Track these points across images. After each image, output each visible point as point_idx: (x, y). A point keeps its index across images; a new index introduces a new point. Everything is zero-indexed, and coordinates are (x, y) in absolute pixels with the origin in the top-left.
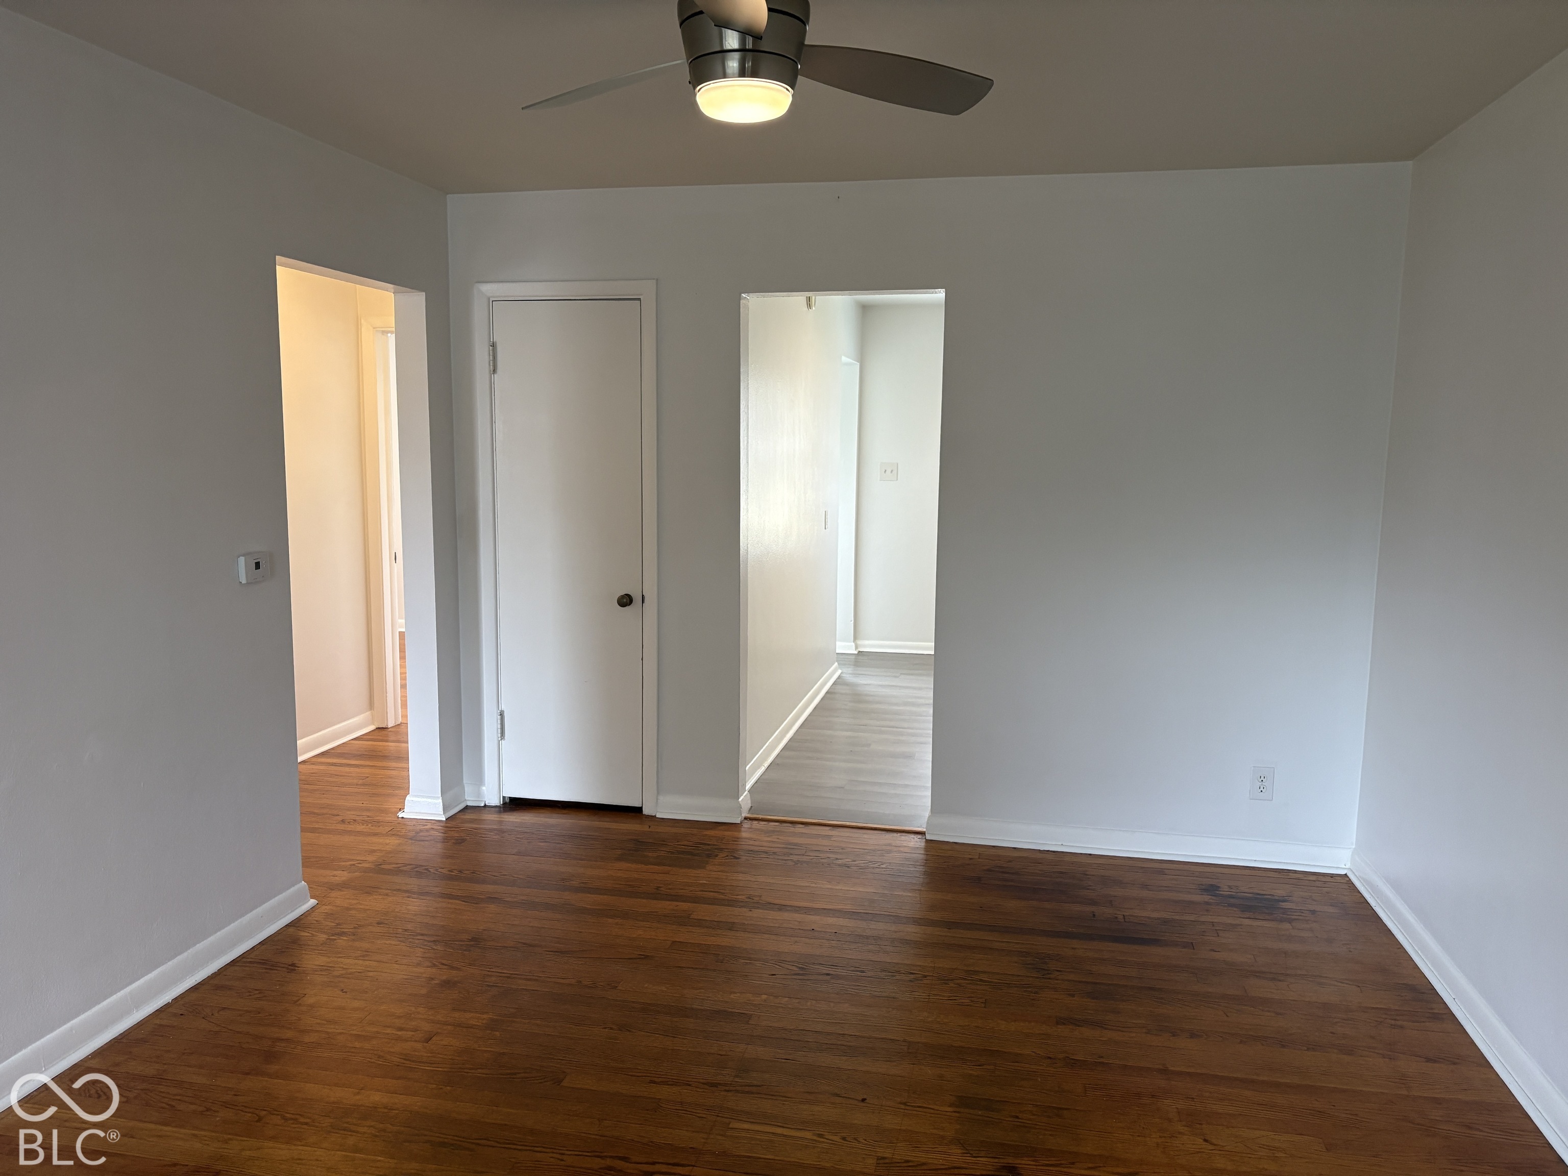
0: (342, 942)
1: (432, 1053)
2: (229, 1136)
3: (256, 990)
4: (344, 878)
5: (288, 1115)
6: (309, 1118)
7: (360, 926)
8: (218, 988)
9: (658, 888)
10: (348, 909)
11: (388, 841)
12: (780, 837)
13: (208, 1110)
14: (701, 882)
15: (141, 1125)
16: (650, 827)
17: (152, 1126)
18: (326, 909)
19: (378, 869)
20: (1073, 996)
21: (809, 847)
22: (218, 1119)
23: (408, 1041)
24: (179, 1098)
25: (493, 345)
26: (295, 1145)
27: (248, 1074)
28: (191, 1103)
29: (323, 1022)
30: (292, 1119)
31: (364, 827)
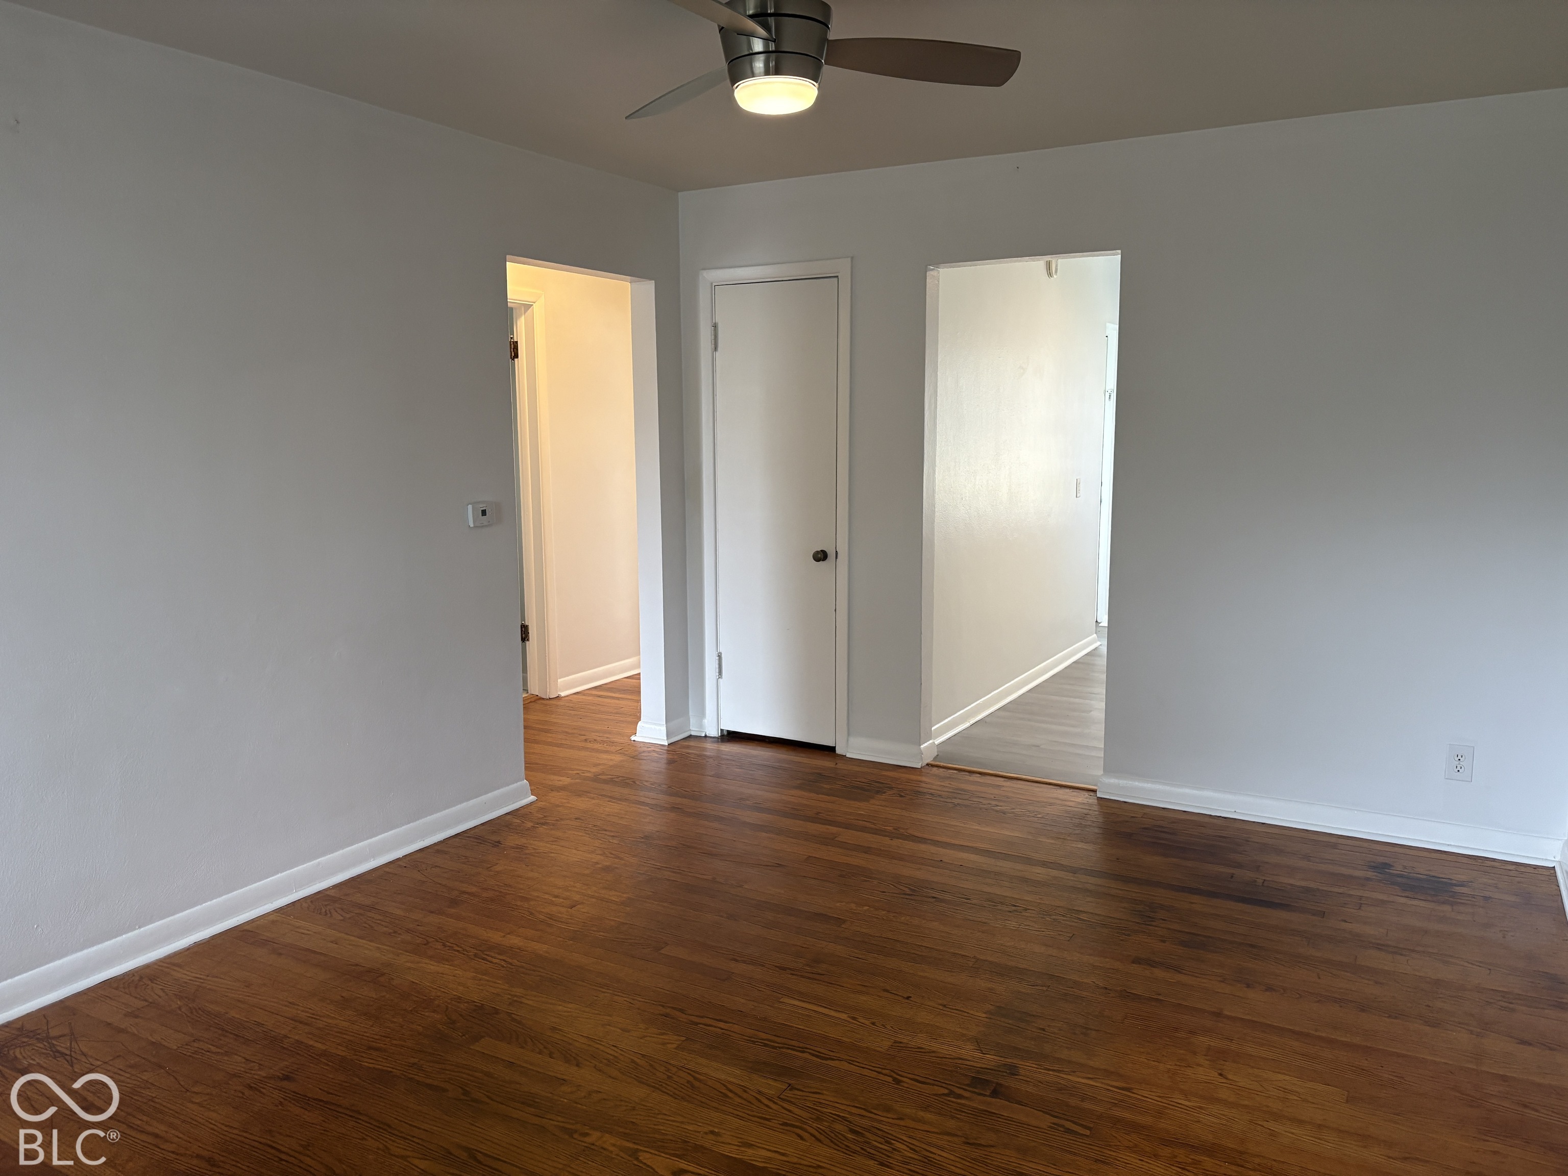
0: (542, 829)
1: (571, 916)
2: (401, 952)
3: (464, 856)
4: (566, 783)
5: (448, 943)
6: (461, 947)
7: (562, 819)
8: (438, 851)
9: (818, 813)
10: (558, 806)
11: (613, 758)
12: (952, 783)
13: (395, 932)
14: (859, 812)
15: (346, 937)
16: (836, 764)
17: (352, 938)
18: (541, 804)
19: (596, 779)
20: (1164, 942)
21: (976, 793)
22: (399, 939)
23: (557, 905)
24: (379, 922)
25: (715, 326)
26: (444, 964)
27: (432, 912)
28: (386, 927)
29: (501, 884)
30: (449, 946)
31: (601, 745)
